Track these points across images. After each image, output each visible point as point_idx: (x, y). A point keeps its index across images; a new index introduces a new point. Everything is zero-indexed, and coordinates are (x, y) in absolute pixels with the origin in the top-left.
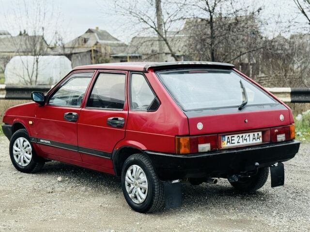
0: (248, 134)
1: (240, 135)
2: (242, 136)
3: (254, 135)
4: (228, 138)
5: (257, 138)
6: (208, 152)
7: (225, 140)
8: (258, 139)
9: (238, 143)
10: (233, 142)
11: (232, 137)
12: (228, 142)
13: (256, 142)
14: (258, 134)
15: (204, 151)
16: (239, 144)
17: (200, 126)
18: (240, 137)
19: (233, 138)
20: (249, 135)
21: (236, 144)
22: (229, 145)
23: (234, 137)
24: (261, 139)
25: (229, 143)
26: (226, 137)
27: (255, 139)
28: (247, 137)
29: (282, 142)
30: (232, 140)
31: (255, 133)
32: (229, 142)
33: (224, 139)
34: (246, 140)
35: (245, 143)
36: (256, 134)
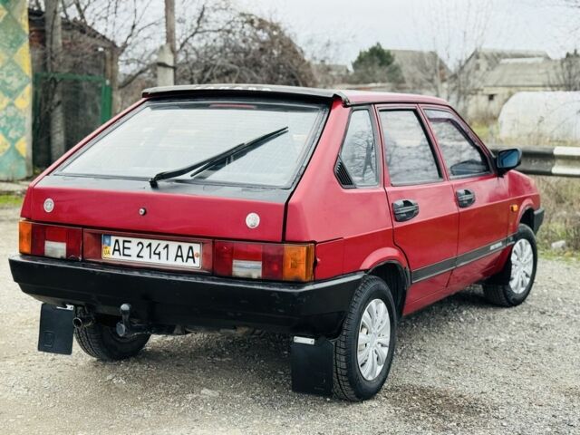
0: (164, 243)
1: (146, 242)
2: (150, 245)
3: (180, 247)
4: (117, 241)
5: (188, 257)
6: (61, 260)
7: (109, 245)
8: (190, 260)
9: (138, 256)
10: (127, 252)
11: (124, 241)
12: (115, 250)
13: (185, 264)
14: (191, 248)
15: (53, 256)
16: (140, 259)
17: (49, 205)
18: (145, 246)
19: (127, 245)
20: (167, 246)
21: (134, 259)
22: (117, 257)
23: (130, 242)
24: (197, 260)
25: (117, 253)
26: (113, 239)
27: (182, 256)
28: (160, 249)
29: (248, 280)
30: (124, 248)
31: (182, 244)
32: (119, 250)
33: (107, 241)
34: (159, 254)
35: (155, 260)
36: (185, 246)
